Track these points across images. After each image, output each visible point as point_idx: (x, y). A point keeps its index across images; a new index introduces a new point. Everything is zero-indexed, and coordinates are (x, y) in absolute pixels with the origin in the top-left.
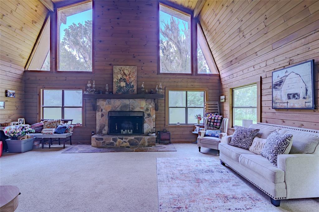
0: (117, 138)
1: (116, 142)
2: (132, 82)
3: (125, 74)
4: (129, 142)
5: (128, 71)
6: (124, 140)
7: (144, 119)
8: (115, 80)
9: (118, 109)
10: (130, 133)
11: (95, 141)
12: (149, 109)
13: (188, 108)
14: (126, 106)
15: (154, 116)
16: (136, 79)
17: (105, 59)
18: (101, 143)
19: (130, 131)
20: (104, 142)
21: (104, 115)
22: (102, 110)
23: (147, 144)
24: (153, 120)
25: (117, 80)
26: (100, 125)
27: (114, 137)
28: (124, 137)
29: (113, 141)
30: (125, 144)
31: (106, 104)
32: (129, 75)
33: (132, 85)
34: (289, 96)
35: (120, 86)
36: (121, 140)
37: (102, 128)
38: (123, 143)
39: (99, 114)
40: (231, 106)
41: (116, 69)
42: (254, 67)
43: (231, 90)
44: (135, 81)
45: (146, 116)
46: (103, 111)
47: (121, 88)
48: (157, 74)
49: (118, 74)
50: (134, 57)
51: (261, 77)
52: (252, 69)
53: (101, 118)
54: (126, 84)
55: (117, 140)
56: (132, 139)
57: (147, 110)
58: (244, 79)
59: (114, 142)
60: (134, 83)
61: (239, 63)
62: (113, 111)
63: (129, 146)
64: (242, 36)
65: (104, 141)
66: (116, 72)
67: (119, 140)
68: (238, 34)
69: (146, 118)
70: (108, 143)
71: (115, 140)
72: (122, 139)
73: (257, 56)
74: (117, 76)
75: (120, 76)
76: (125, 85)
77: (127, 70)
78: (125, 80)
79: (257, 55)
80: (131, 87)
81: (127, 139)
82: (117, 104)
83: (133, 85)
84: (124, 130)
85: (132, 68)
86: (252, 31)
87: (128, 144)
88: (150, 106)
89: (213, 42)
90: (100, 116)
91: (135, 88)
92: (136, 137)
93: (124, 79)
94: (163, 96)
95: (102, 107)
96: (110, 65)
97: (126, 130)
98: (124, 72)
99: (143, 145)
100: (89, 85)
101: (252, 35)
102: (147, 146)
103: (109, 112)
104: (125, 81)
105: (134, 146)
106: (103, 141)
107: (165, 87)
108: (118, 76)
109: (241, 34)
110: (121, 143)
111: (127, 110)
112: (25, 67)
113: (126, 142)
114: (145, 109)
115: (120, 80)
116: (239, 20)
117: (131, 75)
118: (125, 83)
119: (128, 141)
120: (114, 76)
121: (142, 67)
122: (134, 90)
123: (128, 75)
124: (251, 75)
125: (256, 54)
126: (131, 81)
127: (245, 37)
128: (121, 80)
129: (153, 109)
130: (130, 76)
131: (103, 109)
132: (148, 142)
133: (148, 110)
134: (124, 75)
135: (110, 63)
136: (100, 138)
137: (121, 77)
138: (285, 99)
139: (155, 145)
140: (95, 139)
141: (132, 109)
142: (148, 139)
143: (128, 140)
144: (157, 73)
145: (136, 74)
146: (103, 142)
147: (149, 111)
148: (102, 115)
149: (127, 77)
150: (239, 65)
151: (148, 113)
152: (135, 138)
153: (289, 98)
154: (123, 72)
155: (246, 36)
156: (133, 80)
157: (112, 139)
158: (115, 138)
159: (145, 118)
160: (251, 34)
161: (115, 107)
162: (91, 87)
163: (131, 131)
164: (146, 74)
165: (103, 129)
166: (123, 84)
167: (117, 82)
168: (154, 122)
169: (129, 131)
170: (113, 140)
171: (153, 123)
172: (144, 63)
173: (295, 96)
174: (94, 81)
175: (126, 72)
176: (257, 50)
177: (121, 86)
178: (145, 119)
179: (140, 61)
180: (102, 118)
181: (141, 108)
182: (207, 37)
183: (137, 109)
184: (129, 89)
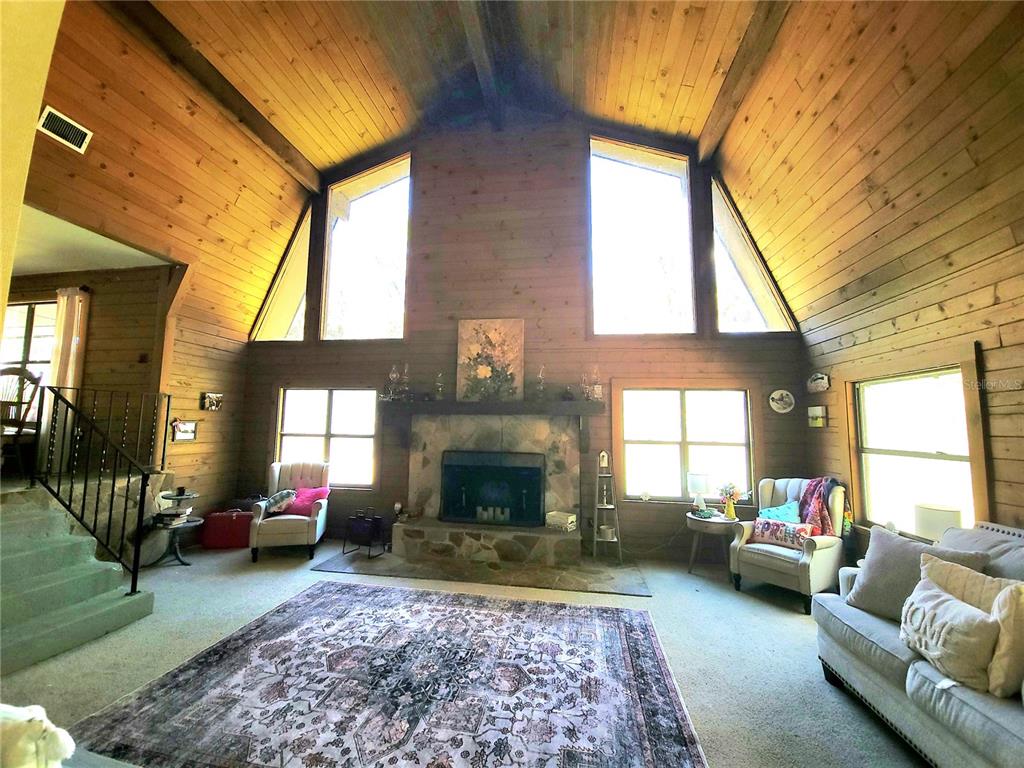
0: (462, 533)
1: (459, 545)
2: (509, 365)
3: (490, 343)
4: (497, 547)
5: (500, 334)
6: (482, 541)
7: (545, 476)
8: (462, 360)
9: (470, 445)
10: (502, 518)
11: (403, 539)
12: (560, 445)
13: (690, 447)
14: (490, 436)
15: (576, 470)
16: (521, 355)
17: (438, 302)
18: (419, 545)
19: (503, 513)
20: (427, 543)
21: (429, 462)
22: (424, 448)
23: (551, 560)
24: (572, 481)
25: (467, 361)
26: (418, 489)
27: (455, 530)
28: (483, 532)
29: (451, 543)
30: (484, 555)
31: (437, 430)
32: (503, 344)
33: (508, 373)
35: (475, 377)
36: (472, 540)
37: (424, 498)
38: (479, 550)
39: (415, 459)
40: (853, 443)
41: (467, 329)
42: (942, 309)
43: (849, 386)
44: (518, 362)
45: (551, 467)
46: (429, 448)
47: (477, 383)
48: (586, 339)
49: (471, 343)
50: (517, 293)
51: (978, 345)
52: (933, 313)
53: (423, 468)
54: (492, 371)
55: (462, 540)
56: (507, 541)
57: (555, 448)
58: (901, 350)
59: (455, 547)
60: (516, 368)
61: (874, 294)
62: (454, 449)
63: (498, 561)
64: (880, 203)
65: (426, 539)
66: (467, 337)
67: (468, 540)
68: (863, 196)
69: (550, 474)
70: (437, 548)
71: (457, 539)
72: (477, 537)
73: (953, 269)
74: (468, 349)
75: (475, 349)
76: (489, 374)
77: (497, 330)
78: (488, 360)
79: (951, 264)
80: (507, 380)
81: (491, 538)
82: (466, 430)
83: (511, 374)
84: (485, 509)
85: (511, 324)
86: (922, 185)
87: (494, 556)
88: (565, 438)
89: (769, 230)
90: (420, 465)
91: (518, 382)
92: (520, 534)
93: (487, 357)
94: (604, 406)
95: (426, 439)
96: (451, 318)
97: (491, 510)
98: (487, 337)
99: (540, 561)
100: (393, 376)
101: (922, 198)
102: (552, 568)
103: (444, 452)
104: (489, 364)
105: (511, 565)
106: (422, 541)
107: (610, 380)
108: (471, 349)
109: (877, 199)
110: (474, 550)
111: (495, 449)
112: (250, 334)
113: (489, 549)
114: (549, 444)
115: (475, 360)
116: (866, 150)
117: (507, 344)
118: (490, 369)
119: (494, 546)
120: (460, 348)
121: (539, 319)
122: (516, 388)
123: (499, 345)
124: (932, 336)
125: (948, 261)
126: (507, 362)
127: (894, 206)
128: (479, 360)
129: (572, 447)
130: (506, 348)
131: (428, 443)
132: (556, 553)
133: (558, 448)
134: (487, 345)
135: (449, 313)
136: (417, 531)
137: (480, 352)
139: (579, 565)
140: (402, 533)
141: (510, 444)
142: (557, 545)
143: (494, 542)
144: (583, 336)
145: (521, 341)
146: (422, 544)
147: (562, 454)
148: (426, 462)
149: (497, 352)
150: (876, 299)
151: (557, 458)
152: (515, 538)
154: (484, 337)
155: (897, 202)
156: (511, 357)
157: (448, 534)
158: (457, 534)
159: (547, 474)
160: (918, 195)
161: (461, 437)
162: (399, 382)
163: (507, 511)
164: (550, 340)
165: (426, 501)
166: (484, 372)
167: (469, 364)
168: (575, 488)
169: (499, 510)
170: (451, 539)
171: (571, 489)
172: (544, 309)
174: (407, 366)
175: (493, 336)
176: (948, 246)
177: (479, 377)
178: (548, 478)
179: (534, 302)
180: (426, 468)
181: (536, 442)
182: (746, 217)
183: (525, 446)
184: (500, 387)
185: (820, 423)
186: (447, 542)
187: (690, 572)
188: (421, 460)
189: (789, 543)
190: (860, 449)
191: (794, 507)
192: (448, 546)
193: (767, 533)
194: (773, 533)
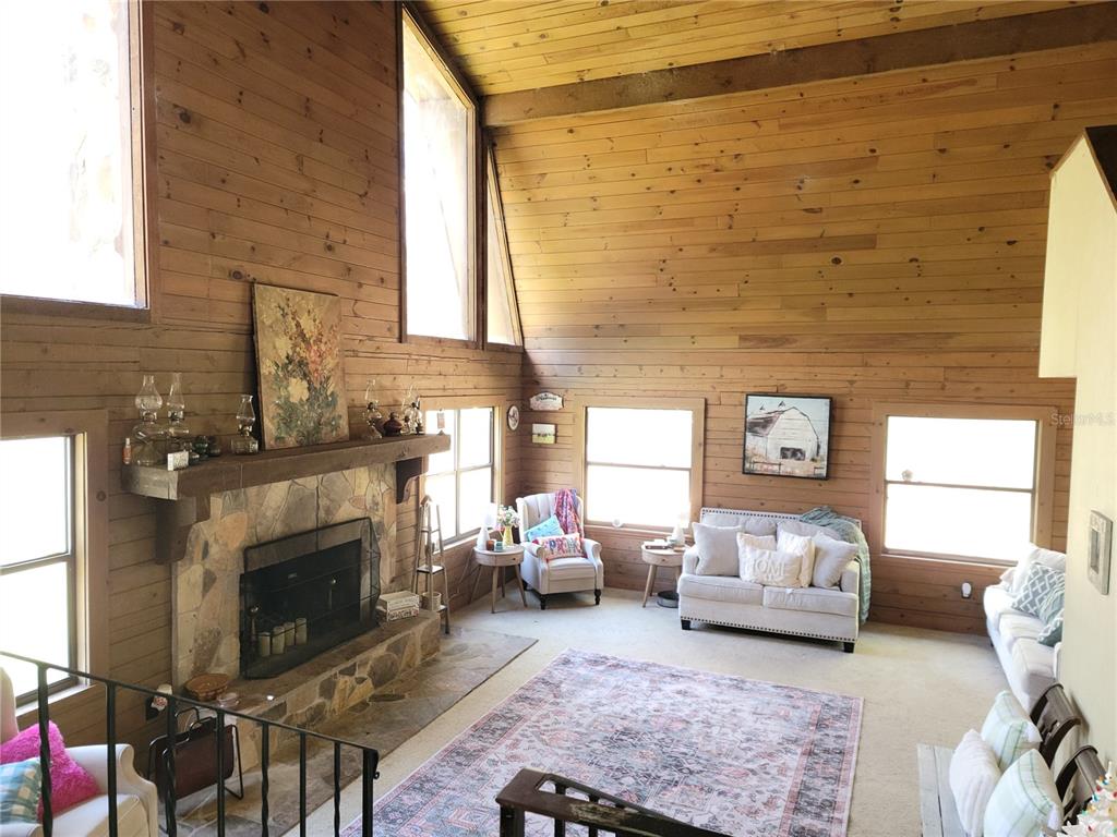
0: (335, 676)
1: (331, 697)
2: (328, 378)
3: (302, 335)
4: (372, 672)
5: (315, 321)
6: (357, 675)
8: (266, 366)
9: (278, 529)
12: (379, 499)
14: (304, 503)
16: (340, 361)
17: (214, 237)
19: (297, 630)
21: (214, 580)
22: (206, 553)
23: (418, 657)
25: (273, 369)
26: (196, 640)
27: (326, 676)
28: (358, 659)
30: (358, 693)
31: (224, 509)
32: (319, 340)
33: (329, 393)
34: (784, 452)
35: (287, 398)
36: (347, 678)
38: (353, 689)
39: (189, 577)
40: (583, 458)
43: (584, 410)
44: (339, 372)
46: (214, 550)
47: (289, 413)
48: (400, 340)
49: (277, 335)
50: (330, 248)
51: (706, 400)
52: (676, 372)
53: (203, 596)
54: (309, 389)
55: (335, 684)
56: (381, 657)
57: (375, 505)
58: (644, 390)
59: (326, 701)
60: (337, 384)
61: (626, 341)
65: (288, 715)
66: (268, 323)
67: (344, 682)
71: (328, 690)
72: (350, 672)
73: (694, 346)
74: (275, 348)
75: (283, 347)
76: (306, 395)
77: (310, 313)
78: (303, 369)
79: (694, 343)
80: (328, 405)
81: (364, 664)
83: (332, 394)
85: (327, 303)
87: (368, 687)
88: (383, 488)
90: (199, 591)
91: (342, 407)
92: (392, 640)
93: (300, 364)
95: (207, 533)
96: (237, 275)
98: (298, 325)
99: (410, 666)
101: (697, 296)
104: (305, 375)
108: (277, 345)
110: (348, 694)
111: (309, 526)
113: (363, 680)
114: (368, 501)
115: (285, 366)
116: (676, 243)
117: (324, 340)
118: (305, 384)
120: (263, 344)
121: (356, 302)
122: (340, 417)
123: (315, 343)
126: (326, 373)
127: (674, 290)
128: (290, 367)
129: (390, 498)
130: (323, 347)
131: (211, 541)
132: (422, 647)
133: (377, 504)
134: (299, 340)
135: (234, 265)
137: (291, 354)
138: (775, 456)
139: (439, 650)
141: (328, 511)
142: (423, 635)
143: (368, 668)
144: (397, 335)
147: (381, 512)
148: (209, 580)
149: (312, 354)
150: (625, 345)
151: (378, 518)
153: (784, 456)
154: (293, 324)
155: (678, 289)
156: (331, 366)
157: (317, 689)
158: (329, 679)
160: (695, 293)
161: (264, 516)
166: (297, 389)
167: (276, 376)
172: (360, 285)
173: (796, 453)
175: (307, 325)
176: (697, 331)
177: (292, 400)
179: (349, 270)
180: (207, 598)
181: (357, 501)
183: (345, 512)
184: (321, 415)
185: (550, 440)
186: (318, 701)
187: (493, 613)
188: (200, 580)
189: (573, 554)
190: (586, 464)
191: (553, 521)
192: (318, 706)
193: (556, 549)
194: (560, 548)
